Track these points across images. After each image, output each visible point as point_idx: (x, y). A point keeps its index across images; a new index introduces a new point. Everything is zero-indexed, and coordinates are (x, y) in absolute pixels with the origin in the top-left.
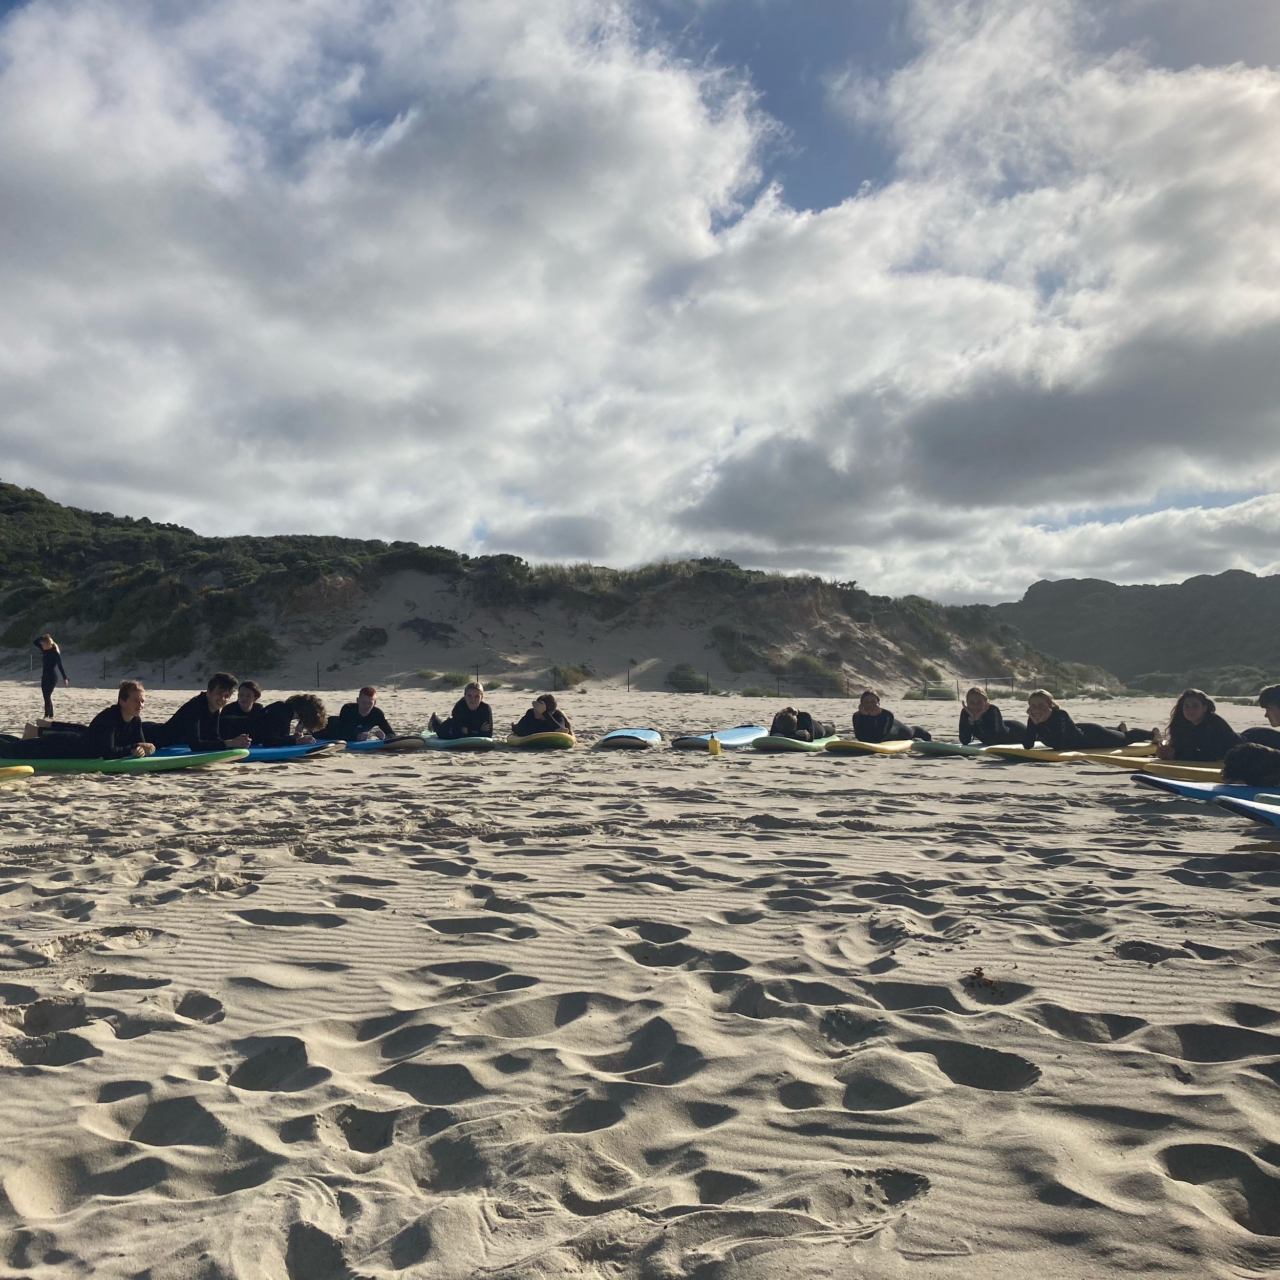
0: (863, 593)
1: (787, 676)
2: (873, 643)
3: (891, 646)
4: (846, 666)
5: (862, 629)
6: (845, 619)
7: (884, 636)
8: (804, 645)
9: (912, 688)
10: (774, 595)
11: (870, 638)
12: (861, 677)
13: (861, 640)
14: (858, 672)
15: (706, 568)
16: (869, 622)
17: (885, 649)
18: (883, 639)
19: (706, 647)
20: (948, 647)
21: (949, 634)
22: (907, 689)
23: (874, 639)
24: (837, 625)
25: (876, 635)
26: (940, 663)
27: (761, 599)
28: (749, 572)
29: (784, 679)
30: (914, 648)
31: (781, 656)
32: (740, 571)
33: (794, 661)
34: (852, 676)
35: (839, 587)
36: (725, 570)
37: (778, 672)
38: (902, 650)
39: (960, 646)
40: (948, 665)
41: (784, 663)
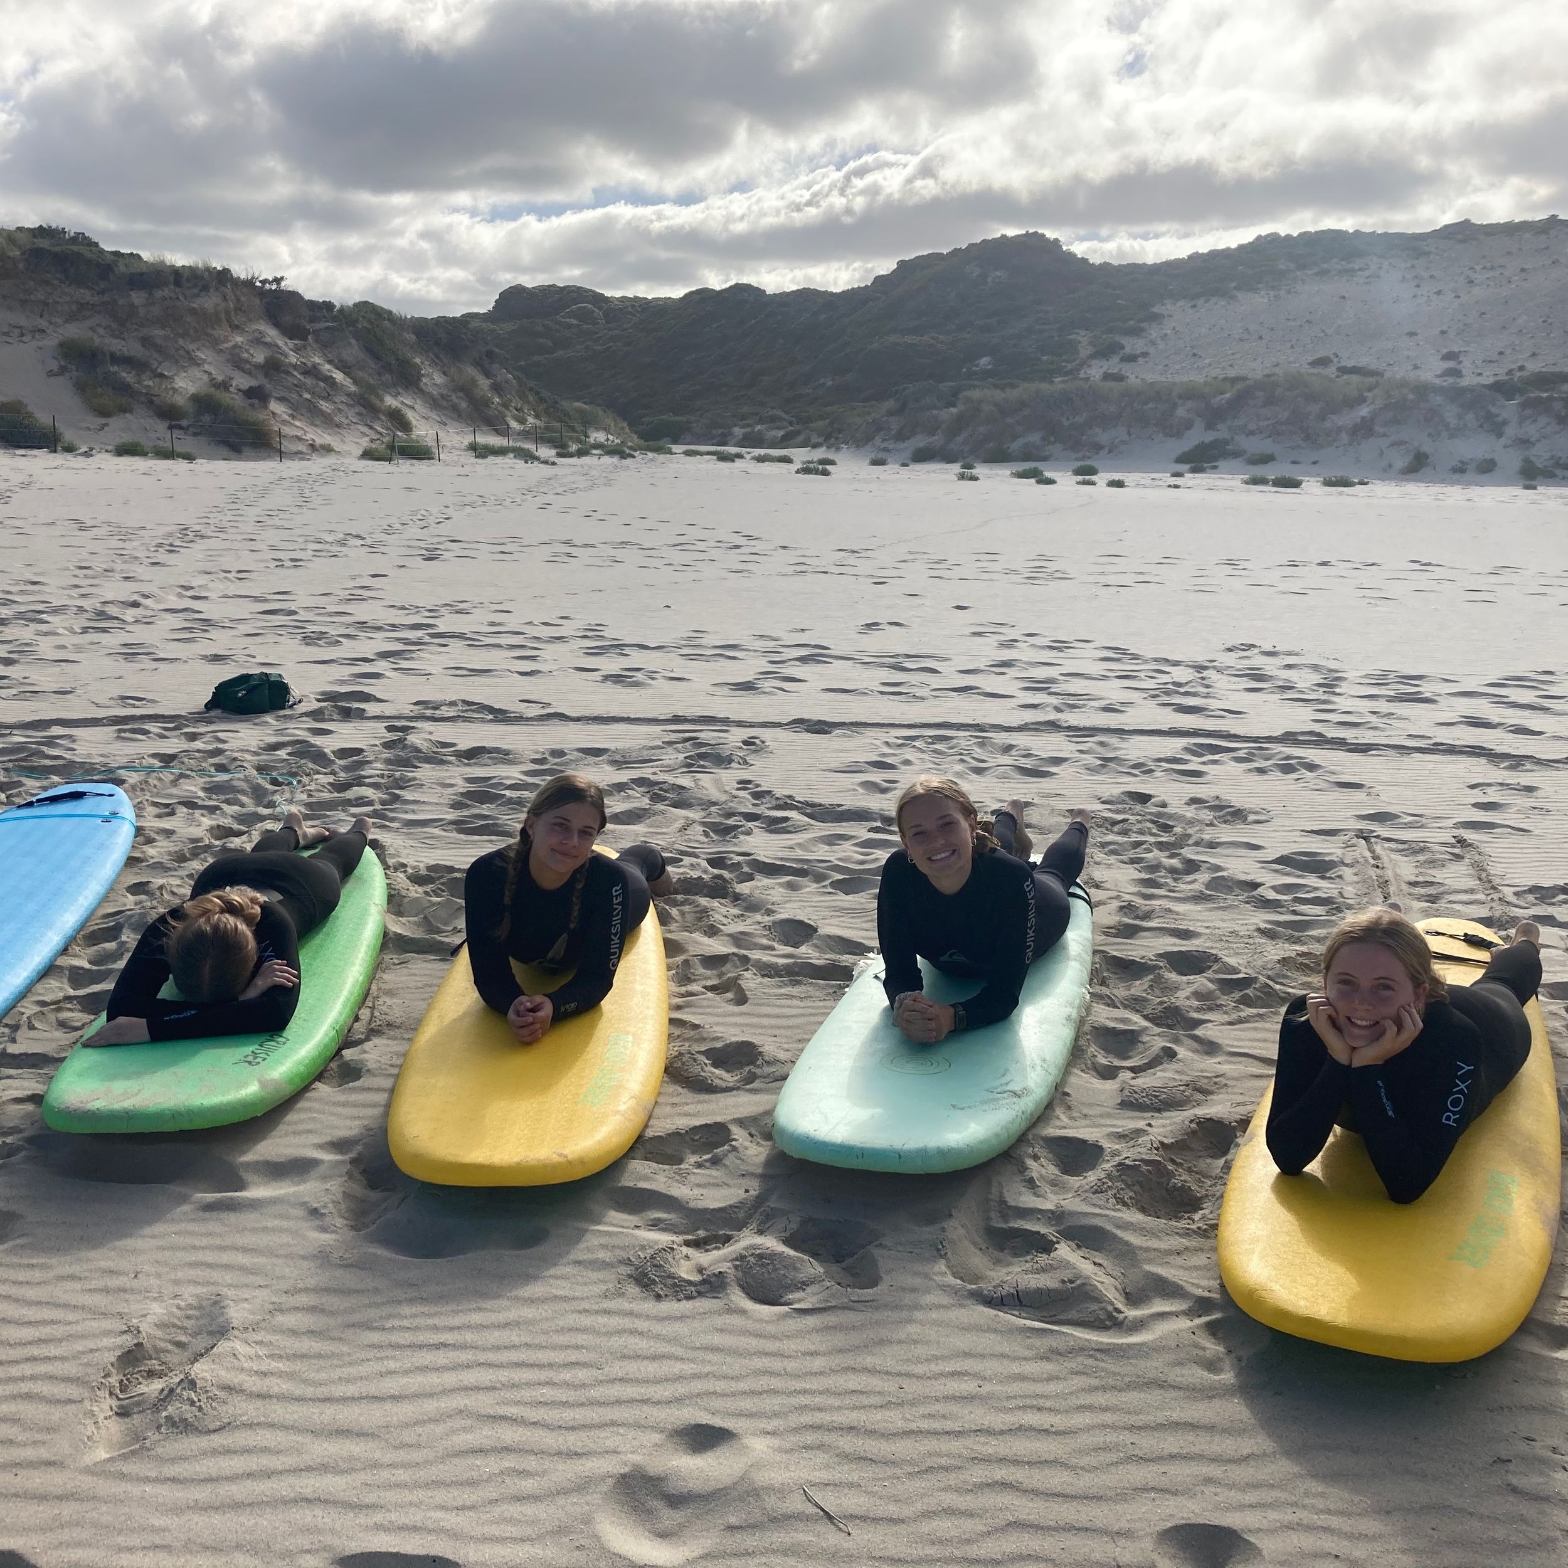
0: (295, 295)
1: (184, 423)
2: (312, 371)
3: (338, 376)
4: (275, 406)
5: (296, 350)
6: (272, 334)
7: (330, 362)
8: (210, 374)
9: (372, 441)
10: (158, 294)
11: (309, 364)
12: (297, 423)
13: (295, 367)
14: (293, 417)
15: (44, 243)
16: (305, 339)
17: (330, 381)
18: (327, 366)
19: (51, 374)
20: (419, 380)
21: (418, 360)
22: (365, 443)
23: (315, 366)
24: (258, 341)
25: (317, 360)
26: (407, 402)
27: (138, 298)
28: (117, 254)
29: (181, 428)
30: (372, 381)
31: (175, 390)
32: (102, 251)
33: (196, 399)
34: (284, 422)
35: (258, 284)
36: (75, 248)
37: (169, 414)
38: (355, 382)
39: (434, 378)
40: (419, 406)
41: (180, 400)
